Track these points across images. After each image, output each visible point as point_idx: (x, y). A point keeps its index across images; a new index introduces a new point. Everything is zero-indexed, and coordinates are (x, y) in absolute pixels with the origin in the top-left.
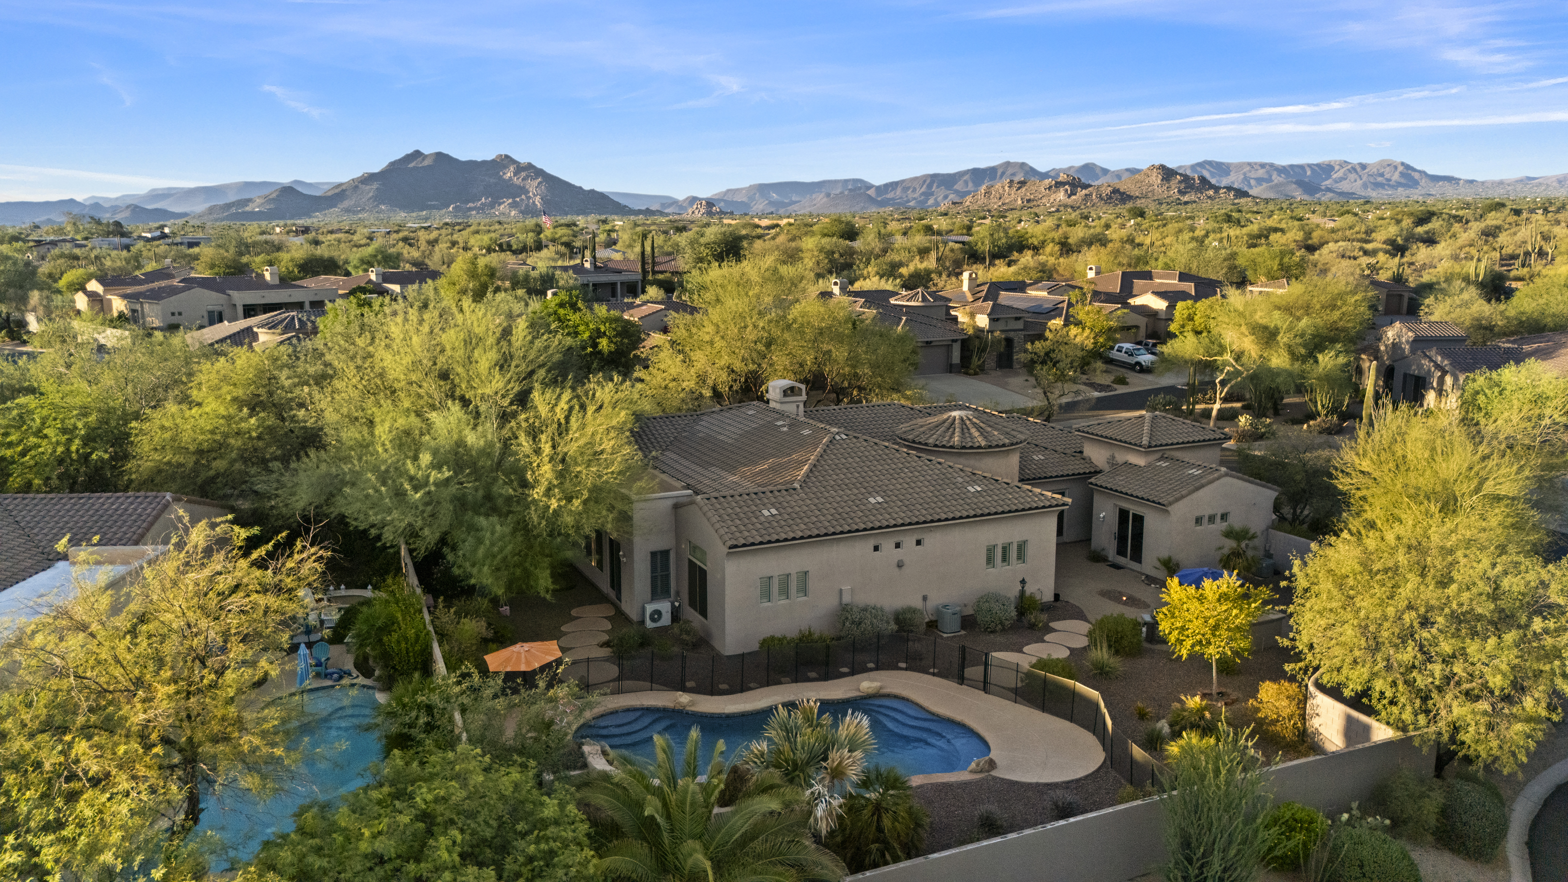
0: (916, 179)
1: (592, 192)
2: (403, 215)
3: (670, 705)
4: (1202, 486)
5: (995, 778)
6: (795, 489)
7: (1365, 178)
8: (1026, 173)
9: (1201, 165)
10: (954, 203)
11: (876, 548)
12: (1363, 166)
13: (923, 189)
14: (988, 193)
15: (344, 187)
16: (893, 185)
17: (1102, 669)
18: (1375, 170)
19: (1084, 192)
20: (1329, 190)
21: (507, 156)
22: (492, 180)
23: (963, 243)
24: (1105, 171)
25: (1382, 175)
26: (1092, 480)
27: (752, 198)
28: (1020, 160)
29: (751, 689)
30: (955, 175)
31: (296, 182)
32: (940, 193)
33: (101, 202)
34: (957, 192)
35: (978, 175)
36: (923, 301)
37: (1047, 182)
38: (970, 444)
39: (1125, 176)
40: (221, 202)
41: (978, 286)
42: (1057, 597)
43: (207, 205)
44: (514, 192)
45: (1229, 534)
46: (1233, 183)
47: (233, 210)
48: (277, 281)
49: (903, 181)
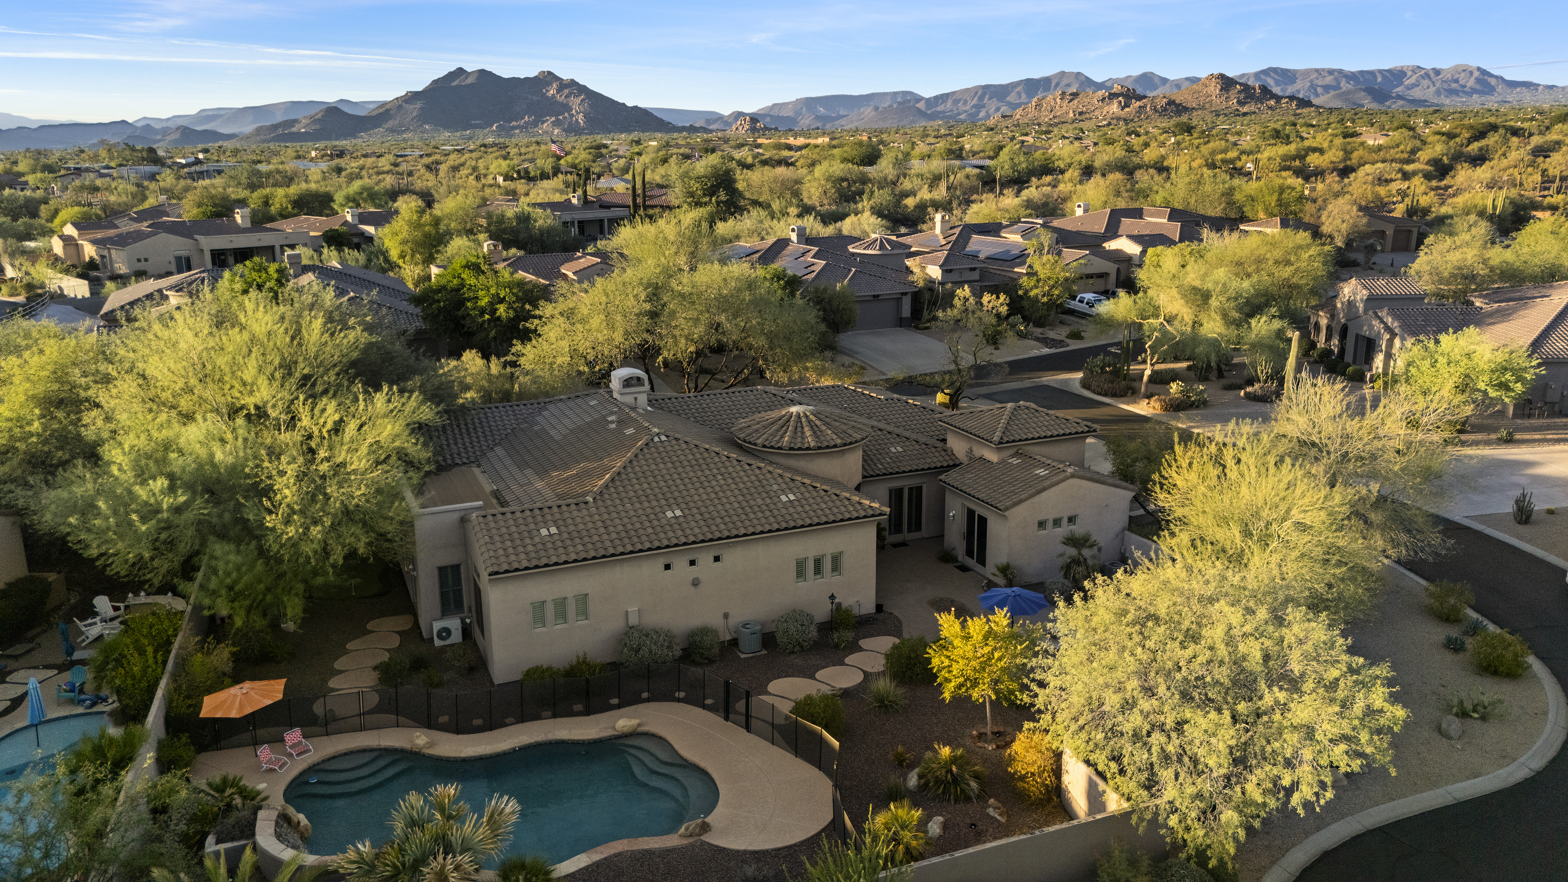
0: (967, 90)
1: (636, 108)
2: (447, 134)
3: (407, 746)
4: (1044, 489)
5: (704, 843)
6: (586, 503)
7: (1438, 85)
8: (1082, 84)
9: (1266, 72)
10: (1003, 117)
11: (667, 567)
12: (1437, 72)
13: (975, 101)
14: (1038, 106)
15: (388, 107)
16: (943, 98)
17: (882, 701)
18: (1449, 76)
19: (1138, 104)
20: (1400, 97)
21: (550, 73)
22: (535, 98)
23: (981, 167)
24: (1164, 81)
25: (1456, 81)
26: (942, 477)
27: (798, 113)
28: (1076, 70)
29: (505, 725)
30: (1007, 86)
31: (342, 101)
32: (992, 105)
33: (152, 124)
34: (1009, 104)
35: (1032, 86)
36: (880, 249)
37: (1101, 93)
38: (799, 445)
39: (1186, 84)
40: (268, 123)
41: (951, 228)
42: (879, 608)
43: (255, 126)
44: (558, 109)
45: (1072, 541)
46: (1299, 91)
47: (280, 131)
48: (248, 225)
49: (954, 93)
